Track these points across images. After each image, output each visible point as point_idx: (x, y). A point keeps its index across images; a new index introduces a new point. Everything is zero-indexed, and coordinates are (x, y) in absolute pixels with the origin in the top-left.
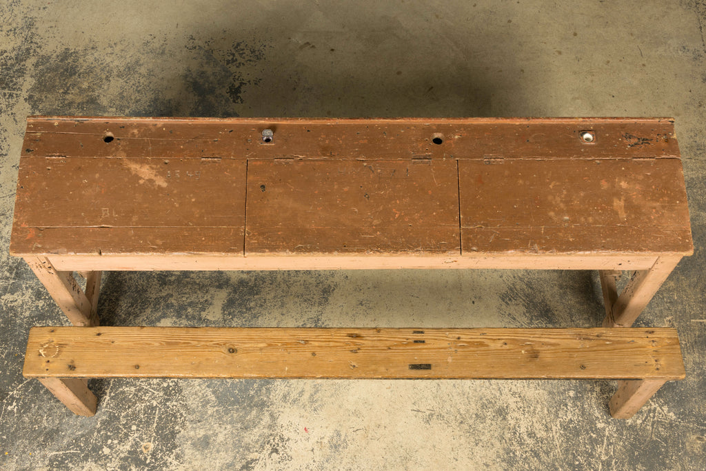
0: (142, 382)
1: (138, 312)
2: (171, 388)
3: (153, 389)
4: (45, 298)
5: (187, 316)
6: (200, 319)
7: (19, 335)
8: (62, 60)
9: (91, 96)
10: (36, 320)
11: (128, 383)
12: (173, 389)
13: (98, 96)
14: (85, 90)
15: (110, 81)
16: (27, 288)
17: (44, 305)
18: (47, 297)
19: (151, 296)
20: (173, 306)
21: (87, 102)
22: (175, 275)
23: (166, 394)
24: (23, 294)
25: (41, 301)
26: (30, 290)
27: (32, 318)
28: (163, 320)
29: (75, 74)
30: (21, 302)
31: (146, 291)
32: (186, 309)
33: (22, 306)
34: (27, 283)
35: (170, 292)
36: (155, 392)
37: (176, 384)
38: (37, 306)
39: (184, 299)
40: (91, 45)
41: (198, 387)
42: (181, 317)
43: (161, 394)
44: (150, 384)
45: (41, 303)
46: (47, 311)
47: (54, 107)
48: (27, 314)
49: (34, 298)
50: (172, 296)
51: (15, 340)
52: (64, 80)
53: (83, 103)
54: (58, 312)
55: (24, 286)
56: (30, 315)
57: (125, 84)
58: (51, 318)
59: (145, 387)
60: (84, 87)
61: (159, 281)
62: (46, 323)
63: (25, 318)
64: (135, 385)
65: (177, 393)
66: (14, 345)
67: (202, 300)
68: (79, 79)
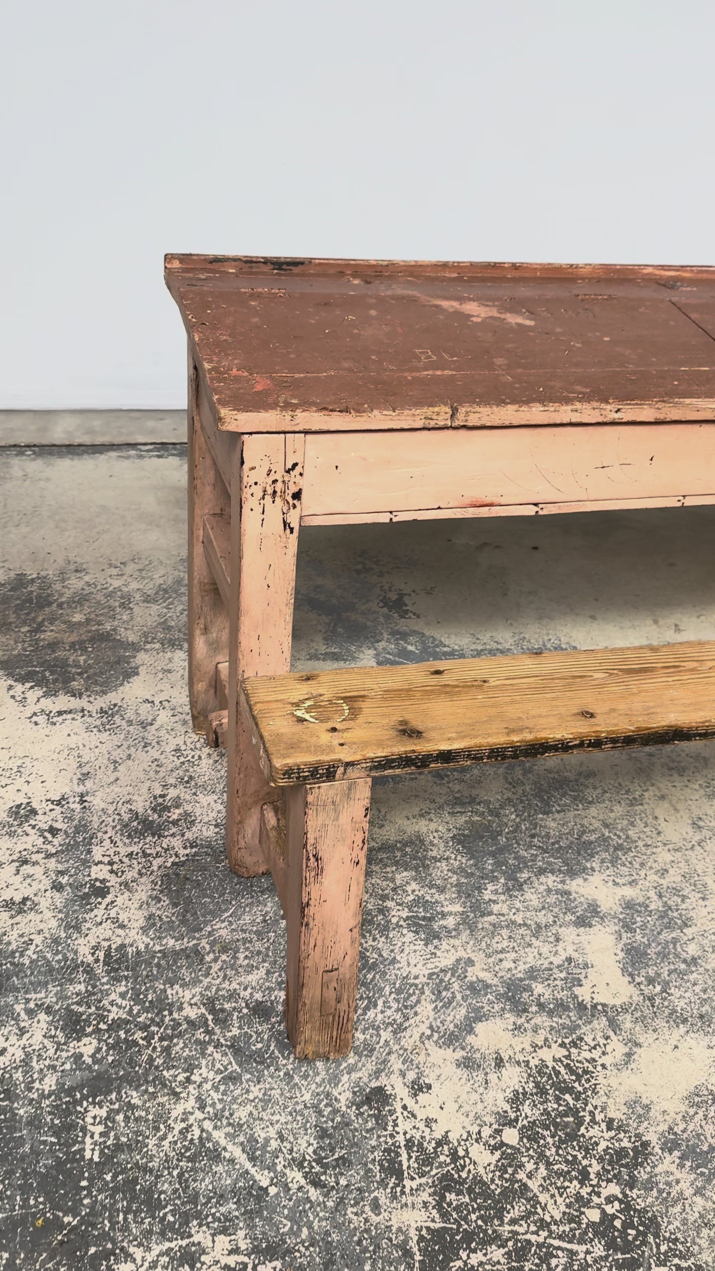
0: (513, 1222)
1: (398, 1017)
2: (618, 1223)
3: (560, 1237)
4: (97, 1031)
5: (541, 1006)
6: (581, 1007)
7: (36, 1153)
8: (12, 589)
9: (97, 630)
10: (84, 1098)
11: (469, 1237)
12: (627, 1225)
13: (114, 630)
14: (79, 624)
15: (132, 609)
16: (30, 1013)
17: (98, 1050)
18: (103, 1026)
19: (415, 971)
20: (487, 986)
21: (92, 640)
22: (451, 914)
23: (611, 1245)
24: (22, 1031)
25: (85, 1040)
26: (42, 1016)
27: (70, 1092)
28: (479, 1027)
29: (50, 604)
30: (19, 1055)
31: (394, 961)
32: (530, 990)
33: (26, 1062)
34: (28, 1001)
35: (461, 953)
36: (574, 1247)
37: (627, 1206)
38: (78, 1057)
39: (507, 964)
40: (72, 567)
41: (698, 1200)
42: (525, 1010)
43: (599, 1250)
44: (543, 1225)
45: (87, 1047)
46: (113, 1064)
47: (15, 652)
48: (50, 1083)
49: (60, 1034)
50: (470, 962)
51: (25, 1175)
52: (28, 614)
53: (82, 642)
54: (151, 1060)
55: (18, 1008)
56: (60, 1085)
57: (165, 610)
58: (134, 1082)
59: (533, 1238)
60: (74, 620)
61: (417, 932)
62: (119, 1099)
63: (43, 1096)
64: (497, 1239)
65: (644, 1235)
66: (25, 1190)
67: (557, 961)
68: (60, 612)
